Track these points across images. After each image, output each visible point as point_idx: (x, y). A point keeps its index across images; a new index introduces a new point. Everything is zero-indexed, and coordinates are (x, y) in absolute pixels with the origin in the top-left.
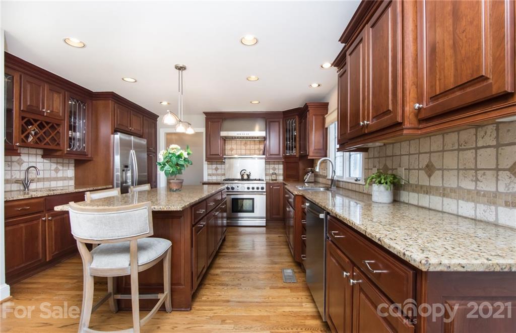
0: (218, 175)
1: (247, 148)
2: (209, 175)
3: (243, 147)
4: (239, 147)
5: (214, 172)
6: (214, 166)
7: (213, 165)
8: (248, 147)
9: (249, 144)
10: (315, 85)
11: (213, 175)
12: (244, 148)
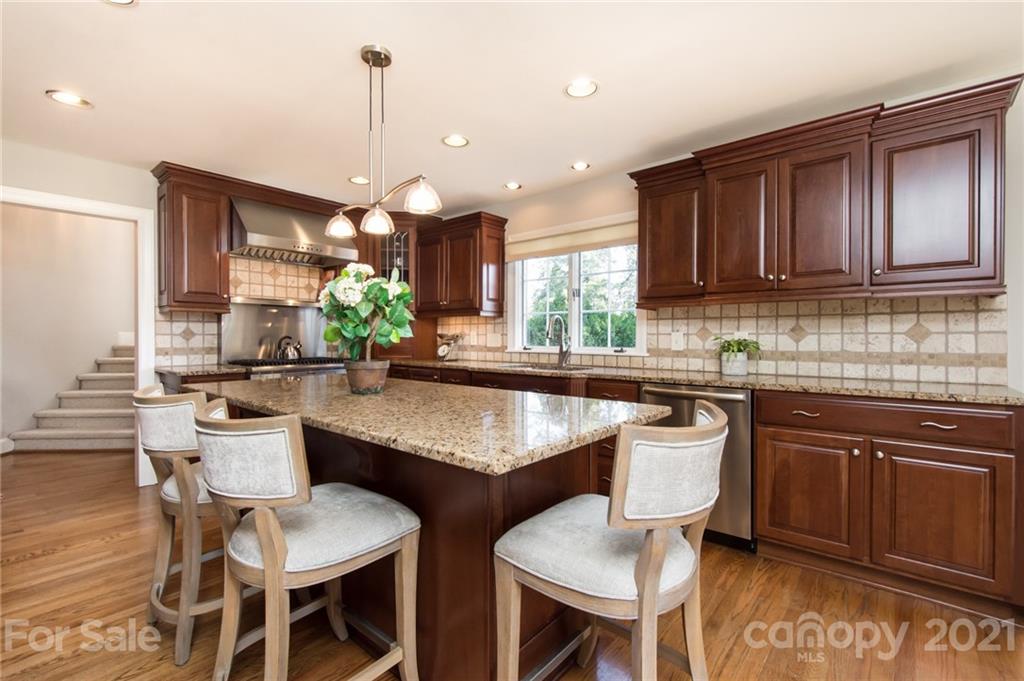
0: (192, 351)
1: (277, 283)
2: (159, 352)
3: (268, 279)
4: (256, 278)
5: (179, 342)
6: (179, 327)
7: (175, 325)
8: (281, 280)
9: (283, 272)
10: (513, 186)
11: (177, 351)
12: (271, 281)
